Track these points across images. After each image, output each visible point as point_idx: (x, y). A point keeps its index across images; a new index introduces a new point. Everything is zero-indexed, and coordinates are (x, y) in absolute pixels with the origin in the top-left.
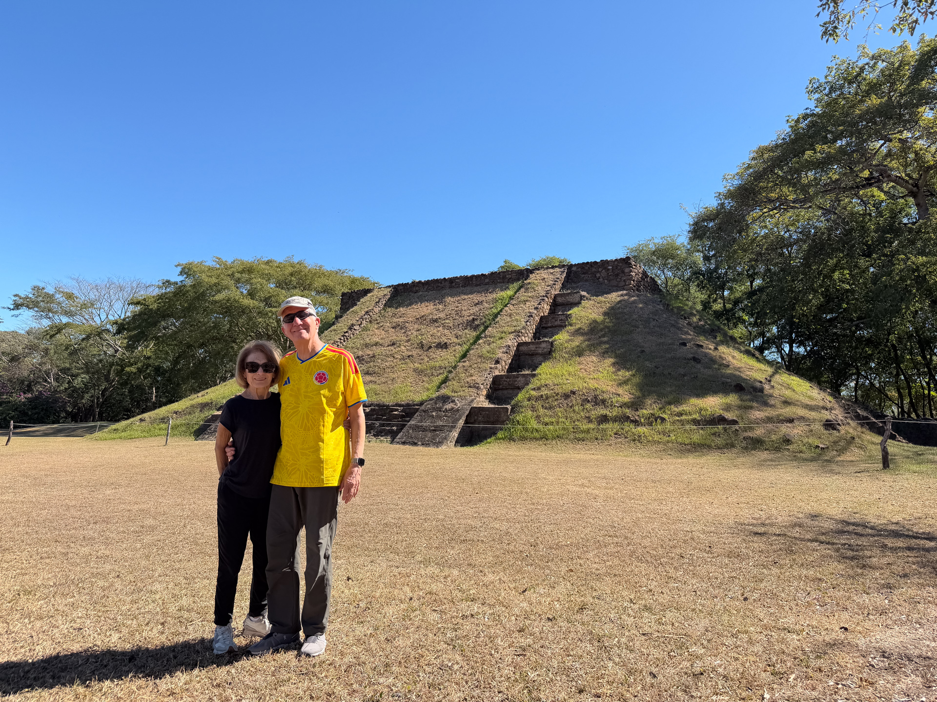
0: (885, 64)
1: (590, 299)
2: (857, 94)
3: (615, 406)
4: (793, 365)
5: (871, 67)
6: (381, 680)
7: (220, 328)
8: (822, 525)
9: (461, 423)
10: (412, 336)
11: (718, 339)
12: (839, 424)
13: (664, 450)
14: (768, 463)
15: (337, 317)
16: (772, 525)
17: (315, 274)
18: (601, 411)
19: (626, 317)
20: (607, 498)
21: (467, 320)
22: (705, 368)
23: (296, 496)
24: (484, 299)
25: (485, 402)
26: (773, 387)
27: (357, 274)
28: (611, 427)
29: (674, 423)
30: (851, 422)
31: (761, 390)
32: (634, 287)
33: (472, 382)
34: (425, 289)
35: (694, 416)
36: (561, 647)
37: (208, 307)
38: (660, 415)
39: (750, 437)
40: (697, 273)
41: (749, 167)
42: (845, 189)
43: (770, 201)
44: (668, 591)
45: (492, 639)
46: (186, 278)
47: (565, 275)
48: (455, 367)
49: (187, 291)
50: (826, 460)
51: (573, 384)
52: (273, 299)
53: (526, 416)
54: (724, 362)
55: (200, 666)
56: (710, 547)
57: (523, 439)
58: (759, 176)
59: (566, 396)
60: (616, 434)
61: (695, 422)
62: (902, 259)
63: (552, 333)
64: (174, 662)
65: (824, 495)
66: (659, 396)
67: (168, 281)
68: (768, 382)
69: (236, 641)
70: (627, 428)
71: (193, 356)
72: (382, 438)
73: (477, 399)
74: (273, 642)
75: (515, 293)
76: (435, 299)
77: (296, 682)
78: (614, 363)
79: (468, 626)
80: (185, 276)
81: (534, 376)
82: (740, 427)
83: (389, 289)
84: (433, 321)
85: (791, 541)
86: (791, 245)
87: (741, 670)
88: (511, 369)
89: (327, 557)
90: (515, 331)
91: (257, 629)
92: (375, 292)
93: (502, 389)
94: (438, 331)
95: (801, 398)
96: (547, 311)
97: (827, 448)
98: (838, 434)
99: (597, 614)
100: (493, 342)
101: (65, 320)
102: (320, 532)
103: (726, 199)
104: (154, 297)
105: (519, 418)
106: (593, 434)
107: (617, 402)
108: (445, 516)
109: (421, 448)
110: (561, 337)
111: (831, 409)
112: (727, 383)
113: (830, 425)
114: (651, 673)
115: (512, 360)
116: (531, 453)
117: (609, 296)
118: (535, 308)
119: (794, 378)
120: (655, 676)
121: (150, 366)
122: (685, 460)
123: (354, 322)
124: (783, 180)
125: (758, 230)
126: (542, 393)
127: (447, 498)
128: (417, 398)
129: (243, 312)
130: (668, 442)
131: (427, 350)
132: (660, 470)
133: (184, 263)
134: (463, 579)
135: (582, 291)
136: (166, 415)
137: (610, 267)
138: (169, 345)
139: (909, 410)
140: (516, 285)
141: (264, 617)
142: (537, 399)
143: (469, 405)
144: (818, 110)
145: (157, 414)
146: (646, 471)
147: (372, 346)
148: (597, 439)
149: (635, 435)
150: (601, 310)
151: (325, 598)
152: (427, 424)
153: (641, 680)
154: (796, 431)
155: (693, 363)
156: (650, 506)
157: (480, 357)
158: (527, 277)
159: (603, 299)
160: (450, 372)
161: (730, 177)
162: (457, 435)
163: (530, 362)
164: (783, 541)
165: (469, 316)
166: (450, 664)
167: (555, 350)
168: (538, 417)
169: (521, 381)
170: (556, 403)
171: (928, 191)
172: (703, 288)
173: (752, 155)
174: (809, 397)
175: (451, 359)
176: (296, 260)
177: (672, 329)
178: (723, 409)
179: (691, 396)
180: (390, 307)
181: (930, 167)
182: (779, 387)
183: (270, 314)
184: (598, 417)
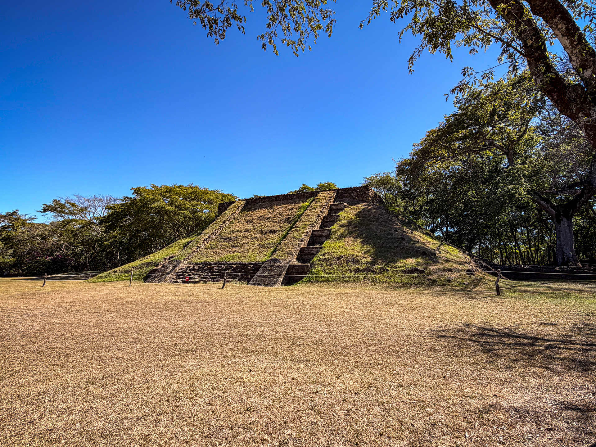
0: (491, 89)
1: (349, 207)
3: (363, 263)
4: (448, 239)
5: (485, 91)
6: (285, 431)
7: (154, 222)
8: (472, 330)
9: (284, 273)
10: (257, 226)
11: (412, 227)
12: (474, 271)
13: (389, 286)
14: (440, 292)
15: (217, 217)
16: (448, 331)
17: (204, 193)
18: (356, 266)
19: (367, 216)
21: (285, 218)
22: (407, 243)
24: (294, 207)
25: (296, 262)
26: (440, 252)
27: (226, 193)
28: (361, 275)
29: (393, 272)
30: (479, 269)
31: (435, 254)
32: (371, 201)
33: (289, 251)
34: (263, 201)
35: (403, 268)
36: (365, 409)
37: (148, 211)
38: (386, 268)
39: (431, 279)
40: (400, 192)
41: (426, 140)
42: (473, 151)
43: (436, 157)
45: (331, 406)
47: (335, 195)
48: (280, 243)
49: (137, 202)
50: (469, 291)
51: (342, 252)
52: (182, 206)
53: (318, 269)
54: (416, 240)
56: (420, 345)
57: (317, 281)
58: (431, 145)
59: (338, 259)
60: (364, 278)
61: (404, 272)
62: (502, 186)
63: (330, 225)
66: (385, 258)
67: (127, 197)
68: (438, 250)
70: (370, 275)
71: (140, 236)
72: (243, 282)
73: (292, 260)
75: (310, 204)
76: (268, 207)
78: (362, 241)
79: (317, 399)
80: (136, 194)
81: (321, 248)
82: (425, 274)
83: (244, 202)
84: (268, 218)
86: (446, 178)
87: (452, 421)
88: (309, 244)
90: (311, 224)
92: (236, 203)
93: (305, 255)
94: (270, 224)
95: (455, 258)
96: (327, 213)
97: (469, 284)
98: (474, 277)
100: (299, 230)
101: (71, 217)
103: (414, 155)
104: (119, 205)
105: (314, 270)
106: (353, 279)
107: (365, 261)
109: (264, 287)
110: (335, 227)
111: (469, 263)
112: (418, 251)
113: (469, 272)
114: (411, 424)
115: (310, 239)
116: (322, 289)
117: (358, 205)
118: (321, 212)
120: (413, 426)
121: (117, 241)
122: (399, 291)
123: (226, 219)
124: (442, 146)
125: (430, 171)
126: (326, 257)
128: (261, 260)
129: (167, 213)
130: (390, 282)
131: (265, 234)
133: (136, 187)
135: (344, 203)
136: (128, 269)
137: (358, 191)
139: (505, 259)
140: (311, 199)
142: (323, 260)
143: (288, 264)
144: (459, 112)
145: (123, 268)
146: (381, 299)
147: (235, 232)
148: (354, 281)
149: (374, 278)
150: (354, 213)
152: (266, 274)
153: (408, 428)
154: (453, 275)
155: (401, 240)
156: (386, 320)
157: (293, 238)
158: (316, 195)
159: (355, 207)
160: (277, 246)
161: (417, 145)
162: (282, 280)
163: (319, 240)
164: (455, 341)
165: (286, 216)
166: (315, 421)
167: (331, 234)
168: (324, 270)
169: (315, 251)
170: (333, 262)
171: (513, 152)
172: (404, 199)
173: (428, 134)
174: (458, 257)
175: (278, 239)
176: (194, 186)
177: (390, 223)
178: (417, 265)
179: (401, 258)
180: (244, 211)
181: (514, 141)
182: (444, 252)
183: (181, 214)
184: (355, 270)
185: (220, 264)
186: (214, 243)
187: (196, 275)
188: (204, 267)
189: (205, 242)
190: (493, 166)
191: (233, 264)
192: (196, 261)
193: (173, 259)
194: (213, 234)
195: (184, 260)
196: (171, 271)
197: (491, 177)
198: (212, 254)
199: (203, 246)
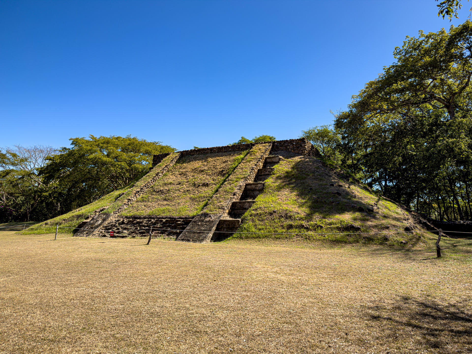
0: (433, 40)
1: (284, 160)
2: (418, 55)
3: (296, 219)
5: (426, 42)
7: (92, 173)
8: (411, 308)
9: (214, 228)
10: (190, 179)
11: (350, 181)
12: (412, 229)
13: (322, 244)
14: (377, 252)
15: (151, 169)
16: (382, 308)
17: (141, 144)
18: (289, 222)
19: (303, 170)
21: (219, 171)
22: (343, 198)
24: (228, 159)
25: (227, 216)
26: (378, 208)
27: (164, 144)
28: (294, 232)
29: (327, 229)
30: (418, 226)
31: (372, 211)
32: (307, 153)
33: (220, 205)
35: (338, 225)
37: (86, 162)
38: (320, 224)
39: (367, 237)
40: (339, 145)
41: (365, 92)
42: (413, 104)
43: (376, 109)
47: (271, 147)
48: (212, 197)
49: (75, 154)
50: (407, 250)
51: (274, 207)
52: (119, 158)
53: (249, 225)
54: (353, 195)
57: (247, 238)
58: (370, 96)
59: (271, 214)
60: (297, 235)
61: (338, 229)
62: (442, 140)
63: (264, 179)
66: (319, 214)
67: (65, 148)
68: (375, 206)
70: (302, 232)
72: (171, 237)
73: (223, 215)
75: (245, 156)
76: (203, 159)
78: (296, 195)
80: (74, 145)
81: (254, 202)
82: (362, 231)
83: (179, 154)
84: (201, 171)
86: (386, 132)
88: (241, 199)
90: (244, 178)
92: (171, 155)
93: (237, 209)
94: (204, 177)
95: (393, 214)
96: (262, 166)
97: (407, 243)
98: (412, 235)
100: (232, 183)
101: (12, 167)
103: (353, 108)
104: (58, 156)
105: (245, 226)
106: (285, 235)
107: (298, 217)
109: (191, 243)
110: (269, 181)
111: (408, 220)
112: (355, 206)
113: (407, 229)
115: (243, 193)
116: (252, 246)
117: (294, 158)
118: (255, 165)
123: (159, 171)
124: (382, 99)
125: (369, 124)
126: (258, 212)
128: (191, 214)
129: (103, 164)
130: (324, 240)
131: (197, 187)
133: (74, 138)
135: (280, 156)
136: (59, 221)
137: (295, 143)
139: (443, 214)
140: (245, 152)
142: (255, 215)
143: (219, 218)
144: (399, 64)
145: (54, 220)
147: (168, 184)
148: (286, 238)
149: (307, 236)
150: (290, 166)
152: (195, 229)
154: (390, 233)
155: (337, 195)
157: (225, 191)
158: (251, 148)
159: (291, 160)
160: (209, 200)
161: (355, 97)
162: (212, 235)
163: (252, 194)
165: (220, 169)
167: (265, 188)
168: (256, 225)
169: (247, 205)
170: (265, 218)
171: (454, 105)
172: (342, 153)
173: (367, 86)
174: (397, 213)
175: (210, 192)
176: (132, 137)
177: (326, 177)
178: (352, 221)
180: (178, 163)
181: (456, 93)
182: (382, 208)
183: (117, 166)
184: (288, 226)
185: (150, 217)
186: (146, 196)
187: (125, 229)
188: (133, 221)
189: (137, 195)
190: (433, 119)
191: (163, 218)
192: (126, 215)
193: (103, 212)
194: (145, 186)
195: (114, 213)
196: (100, 225)
197: (431, 131)
198: (143, 207)
199: (135, 199)
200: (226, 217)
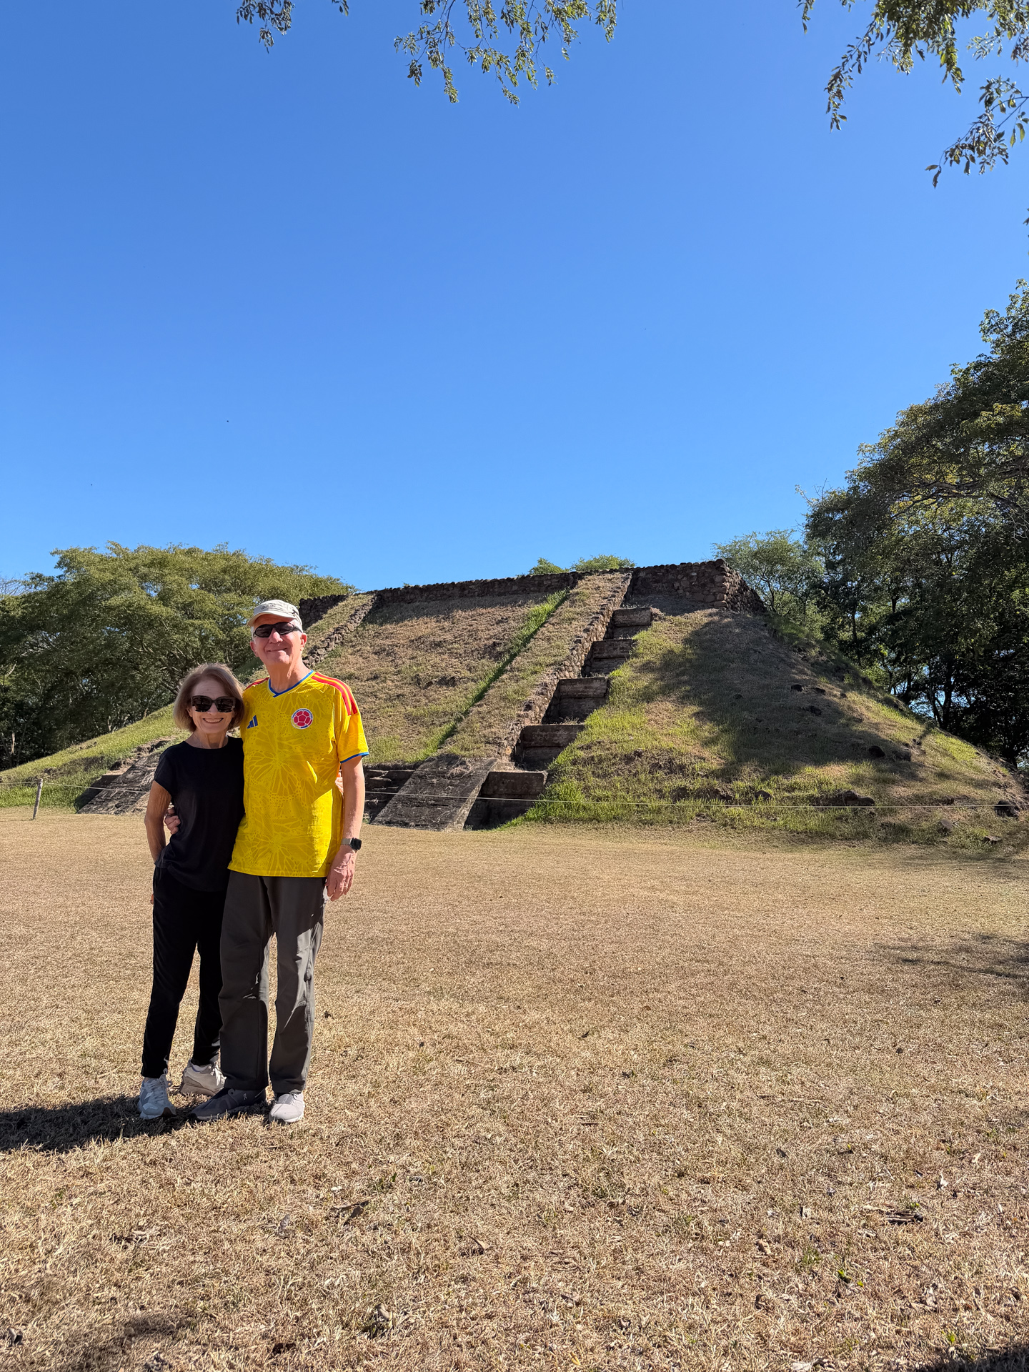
1: (664, 619)
3: (698, 775)
4: (950, 722)
6: (392, 1158)
7: (116, 648)
8: (998, 950)
9: (474, 794)
10: (404, 666)
11: (846, 682)
12: (1017, 808)
13: (767, 840)
14: (917, 861)
16: (927, 949)
17: (260, 571)
18: (678, 782)
19: (716, 646)
20: (689, 908)
21: (485, 645)
22: (827, 723)
23: (265, 889)
24: (510, 614)
25: (509, 765)
26: (924, 753)
27: (322, 574)
28: (692, 806)
29: (782, 800)
31: (907, 757)
32: (728, 603)
33: (490, 735)
34: (424, 598)
35: (811, 792)
36: (647, 1113)
37: (99, 616)
38: (763, 789)
39: (891, 824)
40: (816, 586)
41: (896, 435)
43: (925, 485)
44: (788, 1038)
45: (546, 1101)
46: (67, 572)
47: (629, 584)
48: (466, 713)
49: (68, 592)
50: (999, 859)
51: (638, 742)
52: (196, 607)
53: (569, 787)
54: (855, 715)
55: (124, 1136)
56: (842, 978)
57: (564, 820)
58: (910, 449)
59: (628, 759)
60: (699, 816)
61: (813, 800)
63: (609, 667)
64: (84, 1129)
65: (997, 908)
66: (761, 762)
67: (40, 576)
68: (916, 746)
69: (172, 1100)
70: (715, 808)
71: (74, 688)
73: (498, 760)
74: (228, 1103)
75: (556, 607)
76: (439, 612)
77: (266, 1159)
78: (698, 713)
79: (508, 1084)
80: (65, 569)
81: (582, 728)
82: (877, 810)
83: (371, 597)
84: (436, 645)
85: (957, 972)
86: (951, 550)
87: (905, 1147)
88: (548, 717)
89: (308, 979)
90: (555, 664)
91: (203, 1083)
92: (350, 600)
93: (534, 747)
94: (442, 660)
95: (964, 769)
96: (603, 635)
97: (1001, 841)
98: (1015, 823)
99: (692, 1068)
100: (523, 678)
102: (299, 942)
103: (861, 480)
104: (17, 599)
105: (560, 789)
106: (665, 815)
107: (701, 769)
108: (457, 929)
109: (415, 831)
110: (622, 673)
111: (1006, 786)
112: (858, 745)
113: (1004, 809)
114: (779, 1151)
115: (550, 705)
116: (576, 841)
117: (692, 615)
118: (584, 630)
119: (953, 740)
120: (784, 1155)
121: (9, 701)
122: (797, 855)
123: (318, 643)
124: (943, 456)
125: (906, 528)
126: (592, 754)
127: (457, 904)
128: (410, 758)
129: (150, 625)
130: (774, 828)
131: (426, 688)
132: (763, 869)
133: (64, 549)
134: (494, 1017)
135: (654, 607)
136: (33, 774)
137: (694, 574)
138: (39, 671)
140: (557, 596)
141: (213, 1066)
142: (586, 762)
143: (486, 769)
144: (996, 358)
145: (20, 773)
146: (743, 869)
148: (671, 822)
149: (726, 817)
150: (680, 635)
151: (304, 1039)
152: (423, 795)
153: (765, 1160)
154: (955, 816)
155: (810, 716)
156: (751, 919)
157: (504, 699)
158: (574, 584)
159: (684, 620)
160: (460, 720)
161: (869, 448)
162: (467, 813)
163: (576, 708)
164: (944, 972)
165: (488, 639)
166: (489, 1136)
167: (612, 692)
168: (586, 788)
169: (563, 736)
170: (613, 769)
172: (825, 607)
173: (901, 418)
174: (975, 768)
175: (461, 701)
176: (231, 550)
177: (781, 666)
178: (852, 783)
179: (807, 762)
180: (371, 622)
182: (933, 752)
183: (191, 629)
184: (674, 791)
200: (506, 766)
